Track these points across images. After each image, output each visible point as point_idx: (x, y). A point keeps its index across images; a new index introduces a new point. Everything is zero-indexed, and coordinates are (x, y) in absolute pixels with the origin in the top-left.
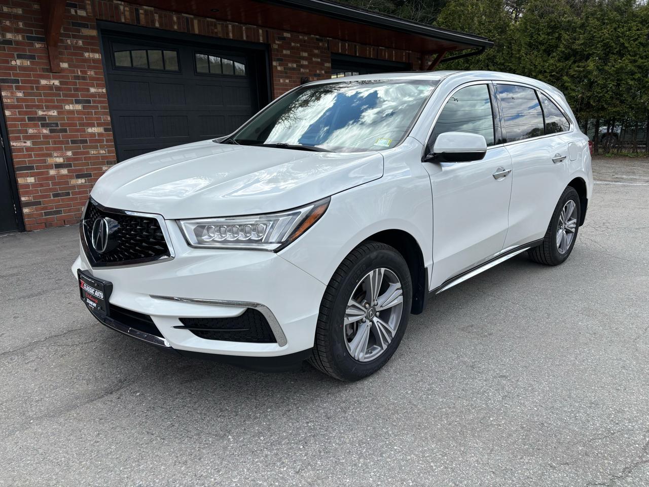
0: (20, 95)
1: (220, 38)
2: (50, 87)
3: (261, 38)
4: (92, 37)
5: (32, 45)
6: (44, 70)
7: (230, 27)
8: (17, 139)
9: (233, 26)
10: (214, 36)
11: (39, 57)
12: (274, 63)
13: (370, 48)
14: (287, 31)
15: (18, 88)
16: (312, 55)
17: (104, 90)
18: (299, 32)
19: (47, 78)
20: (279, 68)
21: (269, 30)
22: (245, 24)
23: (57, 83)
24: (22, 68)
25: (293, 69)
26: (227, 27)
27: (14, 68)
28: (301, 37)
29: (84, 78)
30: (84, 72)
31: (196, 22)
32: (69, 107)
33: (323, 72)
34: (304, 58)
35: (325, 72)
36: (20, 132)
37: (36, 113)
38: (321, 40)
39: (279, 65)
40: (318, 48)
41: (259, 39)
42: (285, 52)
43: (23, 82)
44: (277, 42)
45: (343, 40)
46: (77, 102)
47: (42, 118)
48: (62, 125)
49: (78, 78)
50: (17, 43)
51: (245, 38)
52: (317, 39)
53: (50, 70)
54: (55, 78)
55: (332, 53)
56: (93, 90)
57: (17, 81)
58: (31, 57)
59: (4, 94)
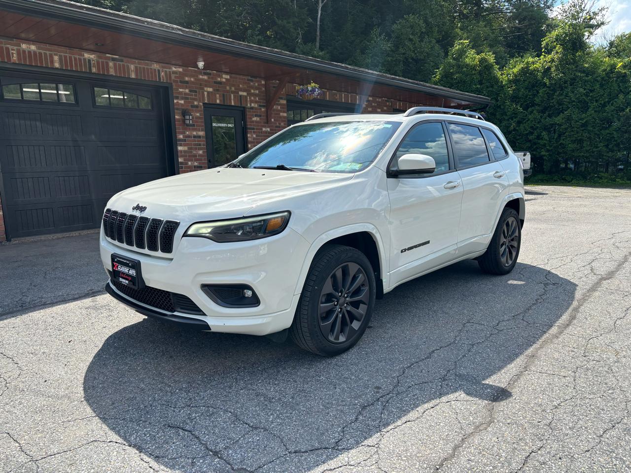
0: (254, 136)
1: (338, 102)
2: (266, 132)
4: (284, 104)
5: (261, 109)
6: (265, 123)
7: (343, 95)
9: (345, 94)
10: (335, 101)
11: (263, 116)
13: (414, 105)
14: (370, 96)
15: (254, 132)
16: (383, 111)
18: (377, 97)
19: (265, 127)
21: (362, 96)
22: (350, 93)
23: (269, 129)
24: (256, 122)
27: (253, 122)
28: (377, 100)
29: (279, 127)
30: (279, 124)
31: (328, 93)
38: (388, 101)
40: (386, 106)
41: (356, 102)
42: (369, 109)
43: (257, 129)
44: (366, 103)
45: (399, 100)
49: (277, 127)
50: (256, 108)
51: (350, 102)
52: (386, 100)
53: (267, 122)
54: (268, 127)
55: (394, 109)
57: (254, 129)
58: (260, 116)
59: (249, 135)
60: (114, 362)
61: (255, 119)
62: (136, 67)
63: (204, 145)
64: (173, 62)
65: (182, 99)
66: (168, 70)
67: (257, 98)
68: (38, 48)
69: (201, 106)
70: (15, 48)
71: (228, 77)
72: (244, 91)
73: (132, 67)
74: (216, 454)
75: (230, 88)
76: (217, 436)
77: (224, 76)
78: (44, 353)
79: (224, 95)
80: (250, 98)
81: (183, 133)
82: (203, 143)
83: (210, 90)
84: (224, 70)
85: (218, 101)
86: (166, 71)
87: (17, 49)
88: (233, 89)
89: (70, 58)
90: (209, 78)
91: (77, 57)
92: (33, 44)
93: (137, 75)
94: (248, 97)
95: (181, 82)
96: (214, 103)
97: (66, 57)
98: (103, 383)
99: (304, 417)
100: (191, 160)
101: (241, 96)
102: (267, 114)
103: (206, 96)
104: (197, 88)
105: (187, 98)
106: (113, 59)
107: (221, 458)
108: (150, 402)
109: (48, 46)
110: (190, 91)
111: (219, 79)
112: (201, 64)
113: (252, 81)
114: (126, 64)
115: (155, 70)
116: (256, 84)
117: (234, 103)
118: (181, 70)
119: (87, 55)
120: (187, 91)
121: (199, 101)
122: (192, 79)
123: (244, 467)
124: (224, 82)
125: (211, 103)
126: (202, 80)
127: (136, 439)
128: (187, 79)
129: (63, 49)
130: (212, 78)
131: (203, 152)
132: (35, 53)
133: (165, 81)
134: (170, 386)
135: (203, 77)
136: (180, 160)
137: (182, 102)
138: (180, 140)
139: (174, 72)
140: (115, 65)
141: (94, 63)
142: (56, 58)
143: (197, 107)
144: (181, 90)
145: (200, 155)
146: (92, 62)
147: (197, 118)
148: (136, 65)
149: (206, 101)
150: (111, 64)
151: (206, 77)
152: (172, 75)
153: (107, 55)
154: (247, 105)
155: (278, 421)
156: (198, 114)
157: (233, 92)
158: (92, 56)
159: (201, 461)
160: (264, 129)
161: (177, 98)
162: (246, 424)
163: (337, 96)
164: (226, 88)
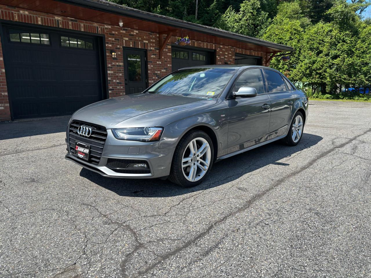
0: (152, 66)
2: (159, 64)
3: (214, 48)
4: (170, 48)
5: (156, 51)
6: (158, 59)
8: (150, 80)
9: (206, 44)
10: (200, 47)
11: (157, 55)
12: (217, 57)
13: (248, 51)
14: (221, 45)
15: (152, 64)
16: (229, 54)
17: (171, 65)
18: (225, 45)
19: (158, 61)
20: (218, 58)
21: (216, 45)
22: (209, 43)
23: (160, 63)
24: (153, 58)
25: (223, 59)
26: (204, 44)
27: (152, 58)
28: (226, 47)
29: (167, 61)
30: (167, 59)
31: (196, 42)
32: (163, 71)
33: (232, 60)
34: (226, 55)
35: (233, 60)
36: (151, 78)
37: (155, 72)
38: (232, 48)
39: (219, 57)
40: (231, 51)
41: (213, 48)
42: (220, 52)
44: (218, 49)
45: (239, 48)
46: (165, 69)
47: (156, 74)
48: (161, 76)
49: (165, 61)
50: (153, 50)
51: (209, 48)
53: (160, 59)
54: (160, 61)
55: (235, 53)
56: (168, 65)
57: (152, 62)
58: (155, 55)
59: (149, 66)
60: (61, 177)
61: (152, 56)
62: (84, 25)
63: (122, 70)
64: (106, 22)
65: (111, 44)
66: (102, 27)
67: (154, 44)
68: (29, 13)
69: (121, 48)
70: (17, 13)
71: (137, 32)
72: (146, 40)
73: (82, 25)
74: (105, 216)
75: (139, 38)
76: (107, 209)
77: (135, 31)
78: (26, 172)
79: (134, 42)
80: (150, 45)
81: (111, 63)
82: (122, 69)
83: (127, 39)
84: (135, 28)
85: (131, 46)
86: (101, 28)
87: (18, 13)
88: (140, 39)
89: (47, 19)
90: (126, 32)
91: (51, 18)
92: (27, 11)
93: (84, 29)
94: (149, 44)
95: (110, 34)
96: (129, 46)
97: (45, 19)
98: (54, 185)
99: (153, 202)
100: (115, 79)
101: (144, 43)
102: (160, 53)
103: (124, 42)
104: (119, 38)
105: (114, 44)
106: (71, 20)
107: (107, 218)
108: (77, 194)
109: (35, 12)
110: (115, 39)
111: (132, 33)
112: (121, 24)
113: (151, 34)
114: (78, 23)
115: (95, 27)
116: (154, 36)
117: (141, 47)
118: (110, 27)
119: (56, 18)
120: (113, 39)
121: (121, 45)
122: (116, 33)
123: (118, 221)
124: (135, 35)
125: (127, 46)
126: (123, 33)
127: (67, 209)
128: (113, 32)
129: (43, 14)
130: (128, 32)
131: (122, 75)
132: (28, 16)
133: (101, 33)
134: (88, 188)
135: (123, 32)
136: (109, 79)
137: (111, 46)
138: (109, 67)
139: (106, 29)
140: (72, 24)
141: (61, 22)
142: (39, 19)
143: (119, 48)
144: (110, 39)
145: (120, 76)
146: (60, 22)
147: (119, 55)
148: (85, 24)
149: (124, 46)
150: (70, 23)
151: (124, 32)
152: (105, 30)
153: (68, 18)
154: (148, 48)
155: (139, 204)
156: (120, 53)
157: (140, 41)
158: (60, 18)
159: (97, 218)
160: (158, 62)
161: (108, 43)
162: (123, 204)
163: (201, 44)
164: (136, 38)
